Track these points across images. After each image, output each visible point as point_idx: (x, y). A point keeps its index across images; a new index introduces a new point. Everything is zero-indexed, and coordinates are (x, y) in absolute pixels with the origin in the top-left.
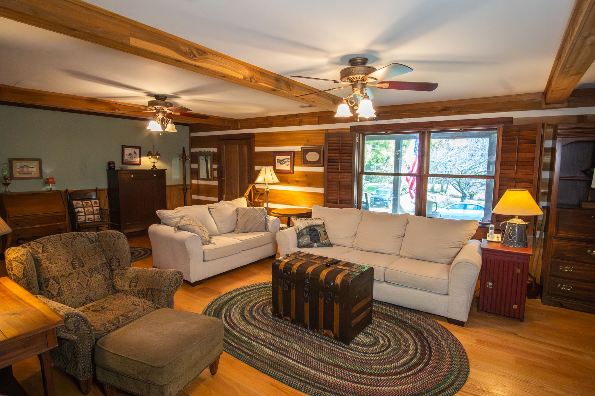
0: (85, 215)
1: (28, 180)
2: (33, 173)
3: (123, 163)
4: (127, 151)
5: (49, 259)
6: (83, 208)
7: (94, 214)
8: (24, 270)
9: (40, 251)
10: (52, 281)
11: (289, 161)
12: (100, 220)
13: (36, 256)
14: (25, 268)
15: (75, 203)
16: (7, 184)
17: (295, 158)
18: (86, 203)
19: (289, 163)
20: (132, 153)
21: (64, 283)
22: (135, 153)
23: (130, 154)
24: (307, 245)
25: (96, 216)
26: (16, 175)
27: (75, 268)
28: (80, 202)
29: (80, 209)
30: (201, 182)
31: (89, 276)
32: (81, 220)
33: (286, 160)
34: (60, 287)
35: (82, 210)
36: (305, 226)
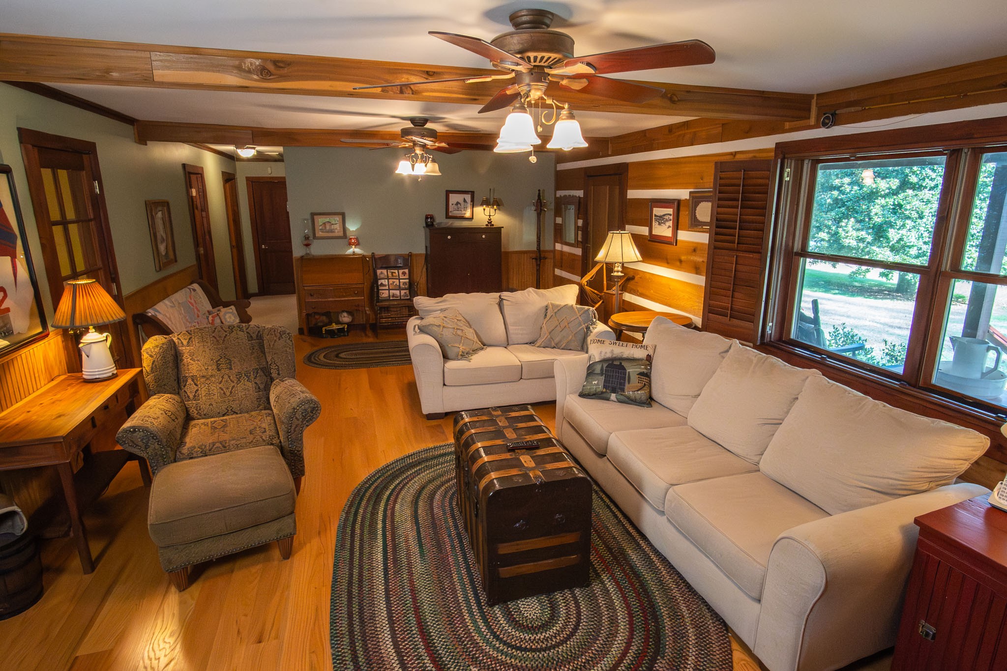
0: (389, 290)
1: (329, 241)
2: (336, 231)
3: (448, 216)
4: (454, 198)
5: (192, 355)
6: (386, 280)
7: (400, 289)
8: (153, 364)
9: (185, 342)
10: (190, 381)
11: (671, 220)
12: (409, 297)
13: (180, 348)
14: (154, 361)
15: (379, 271)
16: (307, 245)
17: (681, 213)
18: (392, 273)
19: (670, 223)
20: (461, 200)
21: (202, 386)
22: (465, 201)
23: (458, 203)
24: (594, 394)
25: (403, 292)
26: (319, 234)
27: (219, 370)
28: (385, 271)
29: (383, 281)
30: (566, 249)
31: (235, 382)
32: (383, 296)
33: (666, 217)
34: (197, 390)
35: (385, 282)
36: (603, 357)
